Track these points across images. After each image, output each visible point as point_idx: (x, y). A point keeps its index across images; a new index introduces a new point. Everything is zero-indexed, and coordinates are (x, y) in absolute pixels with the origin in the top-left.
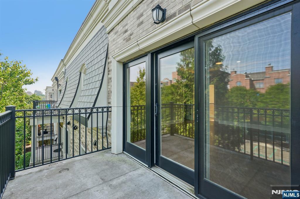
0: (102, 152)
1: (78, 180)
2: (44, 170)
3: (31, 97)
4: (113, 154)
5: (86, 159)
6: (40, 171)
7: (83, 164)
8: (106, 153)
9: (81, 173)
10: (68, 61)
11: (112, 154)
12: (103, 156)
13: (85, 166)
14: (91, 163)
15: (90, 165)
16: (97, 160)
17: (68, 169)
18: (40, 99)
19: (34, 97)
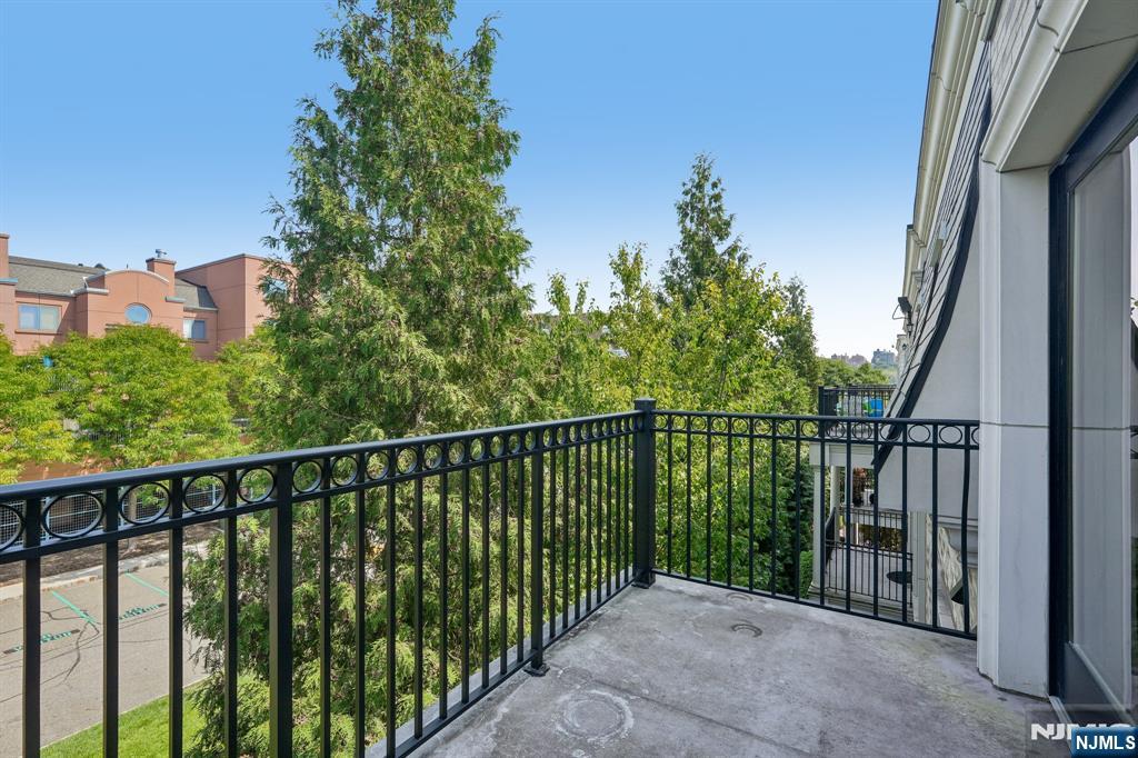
0: (936, 641)
1: (750, 682)
2: (708, 599)
3: (857, 375)
4: (984, 676)
5: (844, 633)
6: (700, 598)
7: (813, 643)
8: (952, 654)
9: (778, 669)
10: (927, 227)
11: (977, 675)
12: (924, 657)
13: (815, 655)
14: (844, 655)
15: (834, 660)
16: (880, 659)
17: (758, 632)
18: (884, 379)
19: (866, 373)
